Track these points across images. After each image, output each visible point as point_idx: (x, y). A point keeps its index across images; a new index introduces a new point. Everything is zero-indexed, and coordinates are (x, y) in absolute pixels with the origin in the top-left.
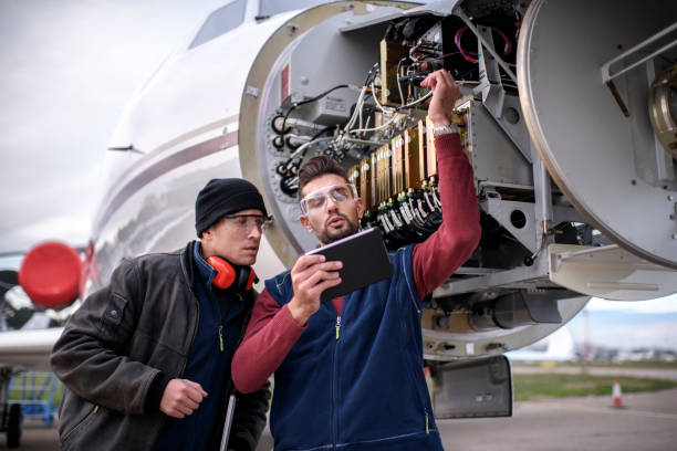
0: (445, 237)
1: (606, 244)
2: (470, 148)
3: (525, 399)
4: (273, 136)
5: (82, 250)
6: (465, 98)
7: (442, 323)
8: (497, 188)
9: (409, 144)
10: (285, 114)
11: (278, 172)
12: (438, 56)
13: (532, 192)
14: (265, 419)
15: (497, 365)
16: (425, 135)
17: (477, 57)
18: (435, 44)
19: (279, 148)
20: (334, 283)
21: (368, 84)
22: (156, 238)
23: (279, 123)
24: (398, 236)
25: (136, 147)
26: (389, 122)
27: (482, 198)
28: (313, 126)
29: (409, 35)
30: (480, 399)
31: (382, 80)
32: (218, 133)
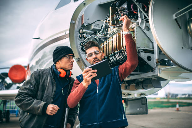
0: (128, 63)
1: (174, 66)
2: (135, 38)
3: (151, 108)
4: (79, 35)
5: (26, 67)
6: (134, 24)
7: (128, 88)
8: (143, 50)
9: (118, 37)
10: (82, 28)
11: (81, 45)
12: (126, 11)
13: (153, 51)
14: (77, 114)
15: (143, 100)
16: (122, 34)
17: (137, 12)
18: (125, 8)
19: (81, 38)
20: (95, 76)
21: (106, 20)
22: (46, 64)
23: (81, 31)
24: (115, 63)
25: (40, 38)
26: (112, 30)
27: (139, 52)
28: (90, 32)
29: (118, 5)
30: (138, 109)
31: (110, 18)
32: (63, 34)
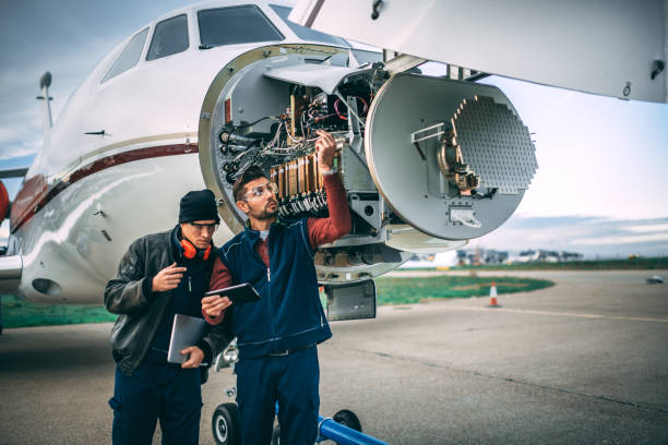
3: (416, 302)
4: (221, 146)
7: (331, 261)
8: (357, 194)
9: (309, 166)
10: (228, 131)
11: (224, 169)
13: (377, 195)
15: (367, 286)
17: (347, 116)
18: (323, 104)
19: (225, 153)
23: (225, 136)
25: (107, 133)
28: (247, 140)
30: (356, 307)
32: (183, 141)
